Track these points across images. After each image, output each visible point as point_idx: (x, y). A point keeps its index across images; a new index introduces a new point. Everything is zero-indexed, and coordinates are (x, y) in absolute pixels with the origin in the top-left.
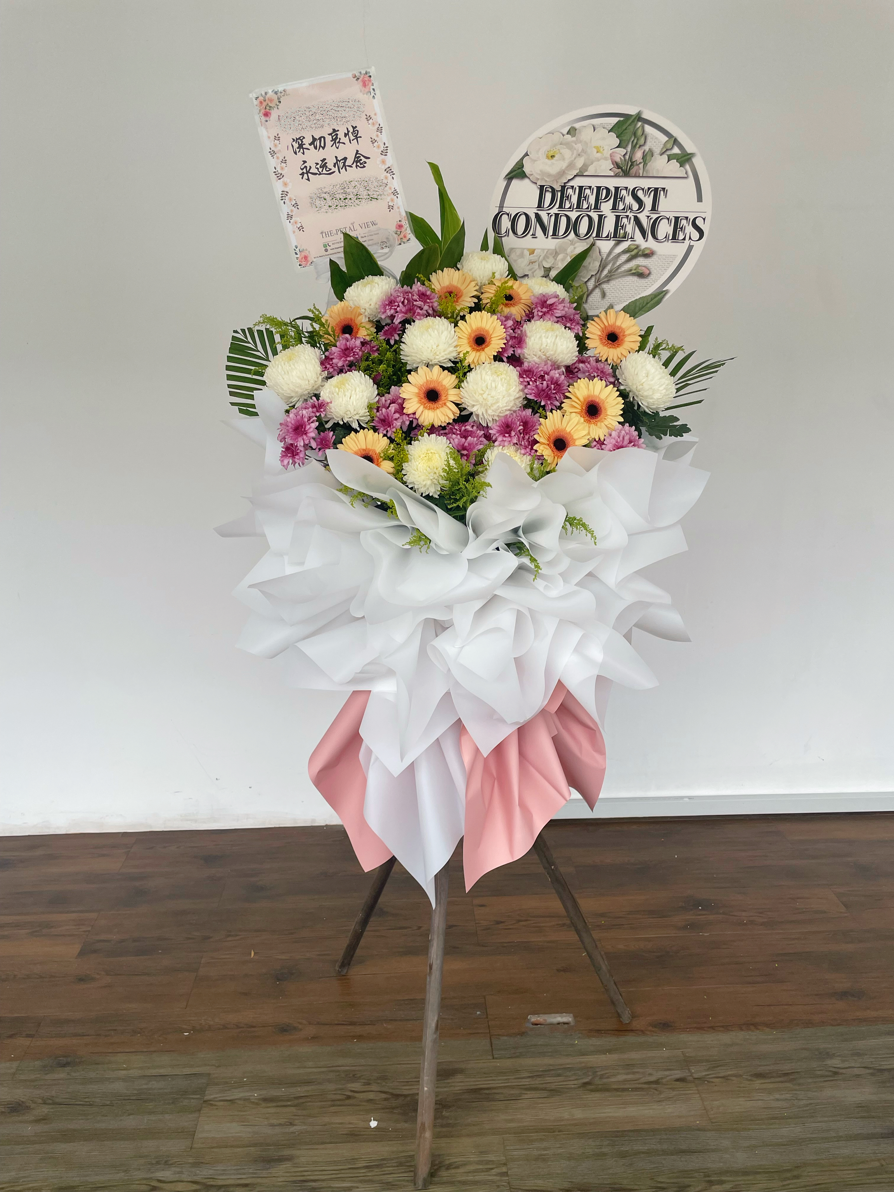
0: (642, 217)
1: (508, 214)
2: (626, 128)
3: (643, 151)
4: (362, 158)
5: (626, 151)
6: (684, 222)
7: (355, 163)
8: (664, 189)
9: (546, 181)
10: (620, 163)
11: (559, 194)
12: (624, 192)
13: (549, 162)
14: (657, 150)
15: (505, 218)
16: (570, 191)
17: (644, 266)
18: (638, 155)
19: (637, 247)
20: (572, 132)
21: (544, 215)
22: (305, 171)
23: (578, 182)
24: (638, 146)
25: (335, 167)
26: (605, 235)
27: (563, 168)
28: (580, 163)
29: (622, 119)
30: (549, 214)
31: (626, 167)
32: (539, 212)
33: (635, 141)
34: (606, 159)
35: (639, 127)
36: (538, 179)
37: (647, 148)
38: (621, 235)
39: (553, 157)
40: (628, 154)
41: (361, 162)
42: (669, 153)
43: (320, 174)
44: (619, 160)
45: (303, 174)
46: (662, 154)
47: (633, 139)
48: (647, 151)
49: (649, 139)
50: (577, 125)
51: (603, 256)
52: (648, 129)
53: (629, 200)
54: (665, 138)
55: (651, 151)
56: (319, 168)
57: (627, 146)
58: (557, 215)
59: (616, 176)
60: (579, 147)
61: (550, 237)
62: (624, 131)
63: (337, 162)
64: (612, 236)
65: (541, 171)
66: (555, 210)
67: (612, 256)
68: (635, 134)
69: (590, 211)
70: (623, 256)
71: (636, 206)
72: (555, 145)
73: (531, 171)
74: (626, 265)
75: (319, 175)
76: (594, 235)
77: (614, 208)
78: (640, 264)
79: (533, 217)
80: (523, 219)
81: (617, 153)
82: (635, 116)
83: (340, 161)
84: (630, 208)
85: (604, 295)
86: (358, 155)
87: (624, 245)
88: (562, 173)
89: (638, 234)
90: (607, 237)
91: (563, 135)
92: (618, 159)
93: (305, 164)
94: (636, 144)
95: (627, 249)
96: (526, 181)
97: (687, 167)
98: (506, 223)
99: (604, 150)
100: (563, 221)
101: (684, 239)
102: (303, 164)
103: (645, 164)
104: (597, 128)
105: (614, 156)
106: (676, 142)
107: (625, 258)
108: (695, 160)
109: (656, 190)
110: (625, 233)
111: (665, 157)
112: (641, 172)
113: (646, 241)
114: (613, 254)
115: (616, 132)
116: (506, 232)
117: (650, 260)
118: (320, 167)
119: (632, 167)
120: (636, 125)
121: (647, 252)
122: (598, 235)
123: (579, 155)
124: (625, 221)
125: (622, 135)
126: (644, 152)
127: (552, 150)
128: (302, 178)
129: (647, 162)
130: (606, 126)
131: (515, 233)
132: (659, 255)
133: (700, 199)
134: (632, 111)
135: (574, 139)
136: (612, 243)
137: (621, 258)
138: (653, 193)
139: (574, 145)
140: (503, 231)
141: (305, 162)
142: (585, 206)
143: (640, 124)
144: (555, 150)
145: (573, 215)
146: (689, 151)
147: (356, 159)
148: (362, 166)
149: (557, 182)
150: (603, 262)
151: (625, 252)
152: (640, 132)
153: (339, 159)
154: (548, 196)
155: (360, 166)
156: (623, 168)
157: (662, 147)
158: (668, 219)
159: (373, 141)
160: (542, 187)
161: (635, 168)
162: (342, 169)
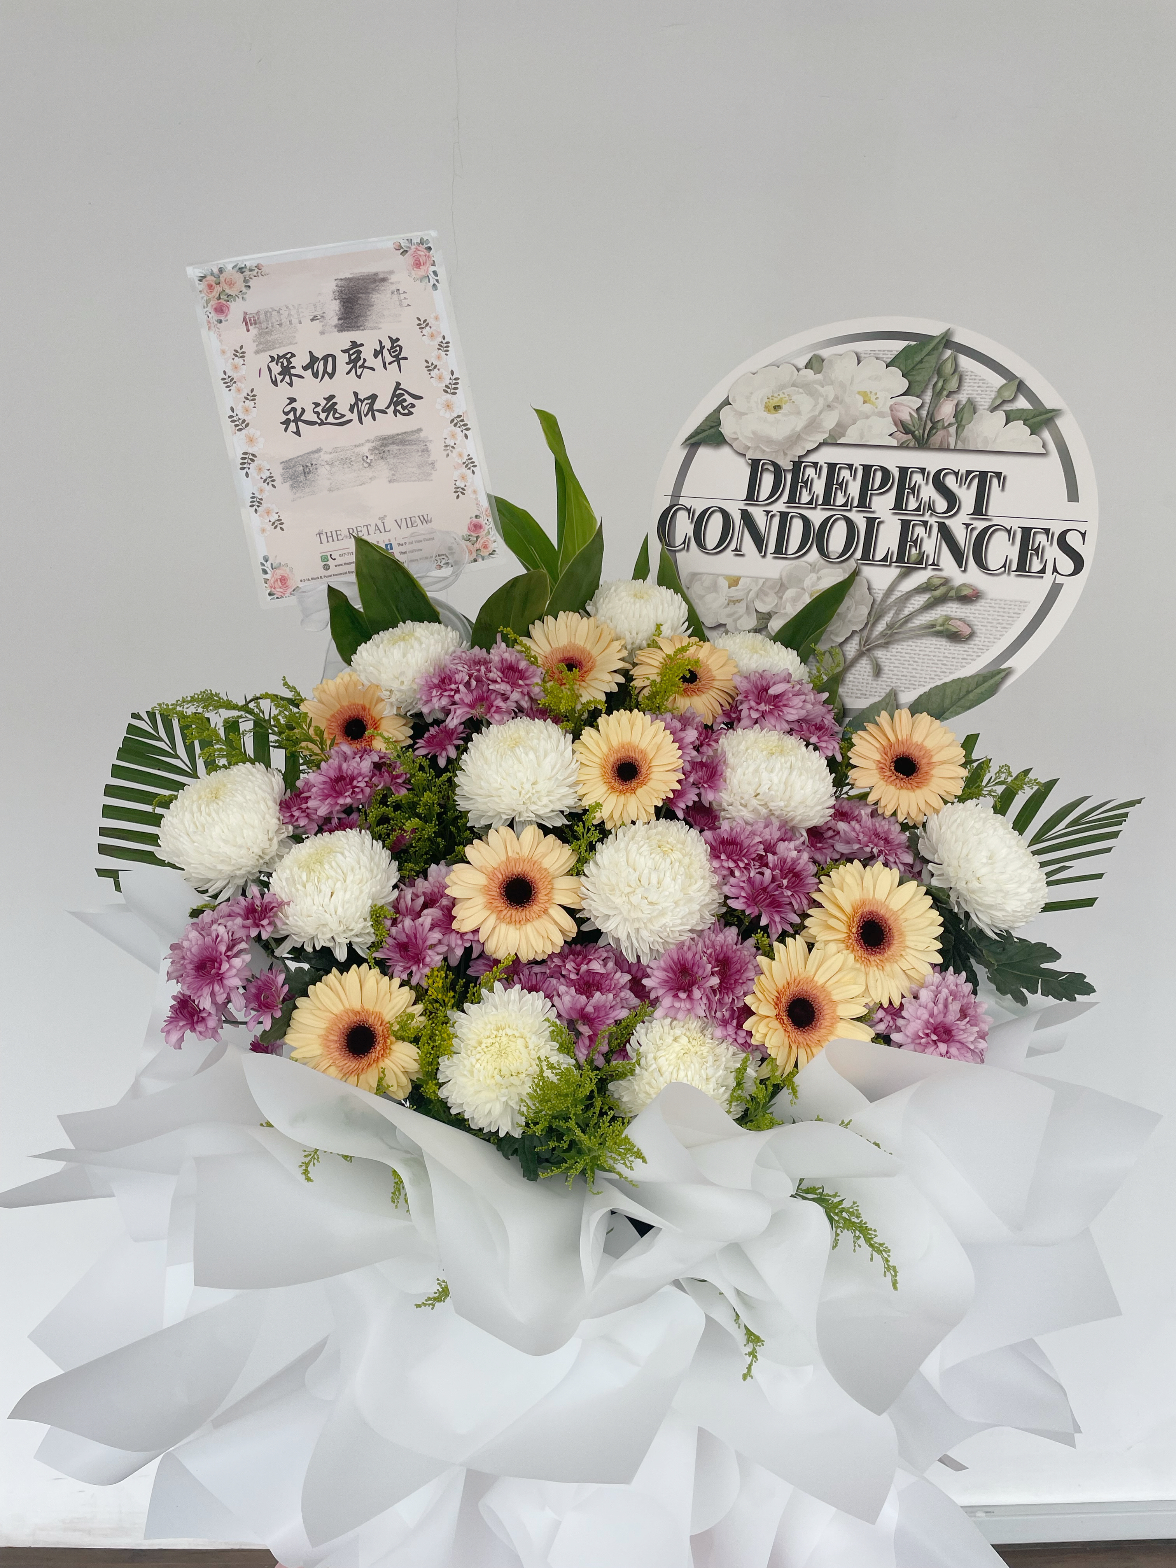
0: (956, 526)
1: (689, 510)
2: (922, 359)
3: (955, 402)
4: (406, 396)
5: (921, 401)
6: (1041, 539)
7: (392, 407)
8: (998, 475)
9: (764, 451)
10: (910, 423)
11: (789, 477)
12: (917, 478)
13: (771, 417)
14: (984, 401)
15: (682, 516)
16: (810, 472)
17: (960, 620)
18: (947, 410)
19: (946, 581)
20: (815, 363)
21: (758, 514)
22: (291, 416)
23: (825, 456)
24: (945, 393)
25: (352, 413)
26: (879, 555)
27: (798, 429)
28: (830, 421)
29: (913, 343)
30: (768, 512)
31: (921, 432)
32: (750, 509)
33: (940, 384)
34: (881, 415)
35: (948, 358)
36: (749, 448)
37: (963, 397)
38: (913, 558)
39: (777, 408)
40: (926, 408)
41: (405, 404)
42: (1007, 407)
43: (322, 423)
44: (909, 418)
45: (287, 423)
46: (993, 409)
47: (935, 380)
48: (964, 402)
49: (968, 381)
50: (825, 353)
51: (876, 595)
52: (965, 362)
53: (928, 492)
54: (998, 381)
55: (971, 402)
56: (320, 412)
57: (923, 392)
58: (784, 516)
59: (902, 446)
60: (829, 392)
61: (769, 556)
62: (917, 365)
63: (356, 403)
64: (894, 560)
65: (754, 433)
66: (780, 506)
67: (894, 597)
68: (939, 372)
69: (850, 510)
70: (917, 598)
71: (941, 505)
72: (782, 387)
73: (735, 433)
74: (925, 614)
75: (320, 425)
76: (859, 554)
77: (899, 505)
78: (953, 615)
79: (737, 517)
80: (718, 520)
81: (902, 404)
82: (938, 339)
83: (362, 402)
84: (931, 508)
85: (878, 671)
86: (399, 392)
87: (919, 578)
88: (796, 438)
89: (947, 559)
90: (885, 559)
91: (798, 370)
92: (906, 417)
93: (294, 405)
94: (943, 389)
95: (925, 585)
96: (725, 450)
97: (1046, 434)
98: (683, 527)
99: (877, 399)
100: (797, 526)
101: (1043, 571)
102: (289, 404)
103: (960, 427)
104: (865, 357)
105: (897, 411)
106: (1021, 387)
107: (922, 603)
108: (1060, 422)
109: (983, 476)
110: (921, 554)
111: (1000, 415)
112: (952, 441)
113: (965, 571)
114: (896, 593)
115: (902, 366)
116: (684, 543)
117: (972, 607)
118: (323, 411)
119: (934, 431)
120: (942, 353)
121: (965, 592)
122: (866, 556)
123: (829, 406)
124: (920, 531)
125: (914, 373)
126: (957, 405)
127: (776, 395)
128: (286, 430)
129: (963, 423)
130: (881, 356)
131: (701, 545)
132: (991, 600)
133: (1073, 495)
134: (934, 329)
135: (819, 376)
136: (893, 572)
137: (912, 601)
138: (976, 481)
139: (818, 387)
140: (679, 540)
141: (292, 400)
142: (840, 500)
143: (948, 352)
144: (782, 395)
145: (817, 517)
146: (1049, 405)
147: (395, 399)
148: (406, 411)
149: (785, 454)
150: (876, 606)
151: (920, 590)
152: (948, 368)
153: (361, 397)
154: (768, 480)
155: (402, 411)
156: (917, 432)
157: (993, 397)
158: (1009, 532)
159: (430, 367)
160: (755, 465)
161: (941, 433)
162: (365, 416)
